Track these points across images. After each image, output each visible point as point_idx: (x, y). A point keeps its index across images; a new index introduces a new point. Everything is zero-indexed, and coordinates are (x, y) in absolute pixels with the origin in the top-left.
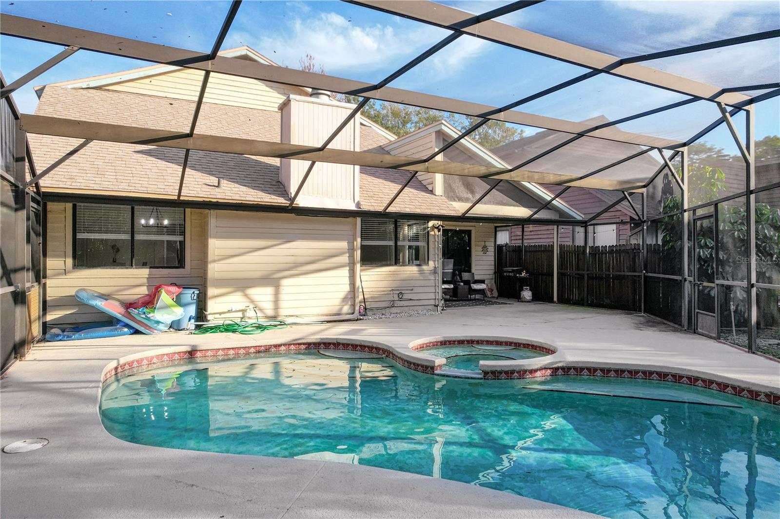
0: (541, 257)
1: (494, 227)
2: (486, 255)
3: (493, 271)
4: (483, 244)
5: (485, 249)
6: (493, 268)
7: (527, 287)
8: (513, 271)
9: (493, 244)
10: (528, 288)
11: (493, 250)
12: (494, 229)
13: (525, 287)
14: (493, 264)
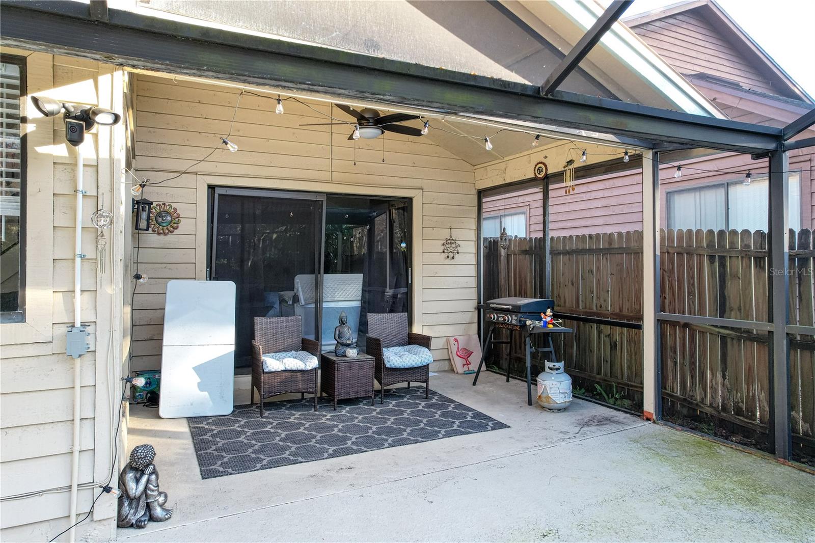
0: (598, 269)
1: (475, 193)
2: (453, 262)
3: (474, 304)
4: (445, 234)
5: (450, 247)
6: (475, 296)
7: (558, 365)
8: (516, 310)
9: (472, 235)
10: (561, 365)
11: (474, 250)
12: (476, 197)
13: (551, 365)
14: (474, 285)
